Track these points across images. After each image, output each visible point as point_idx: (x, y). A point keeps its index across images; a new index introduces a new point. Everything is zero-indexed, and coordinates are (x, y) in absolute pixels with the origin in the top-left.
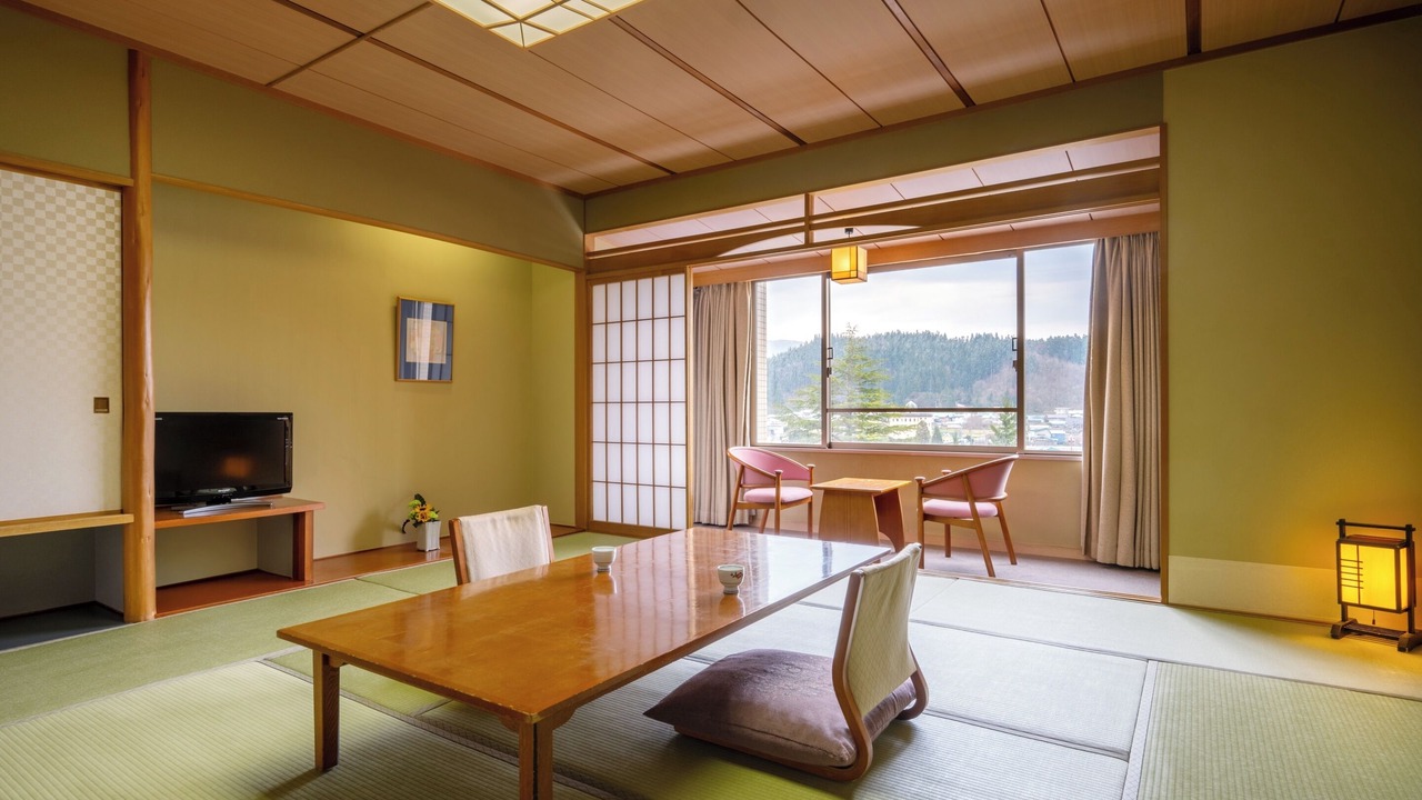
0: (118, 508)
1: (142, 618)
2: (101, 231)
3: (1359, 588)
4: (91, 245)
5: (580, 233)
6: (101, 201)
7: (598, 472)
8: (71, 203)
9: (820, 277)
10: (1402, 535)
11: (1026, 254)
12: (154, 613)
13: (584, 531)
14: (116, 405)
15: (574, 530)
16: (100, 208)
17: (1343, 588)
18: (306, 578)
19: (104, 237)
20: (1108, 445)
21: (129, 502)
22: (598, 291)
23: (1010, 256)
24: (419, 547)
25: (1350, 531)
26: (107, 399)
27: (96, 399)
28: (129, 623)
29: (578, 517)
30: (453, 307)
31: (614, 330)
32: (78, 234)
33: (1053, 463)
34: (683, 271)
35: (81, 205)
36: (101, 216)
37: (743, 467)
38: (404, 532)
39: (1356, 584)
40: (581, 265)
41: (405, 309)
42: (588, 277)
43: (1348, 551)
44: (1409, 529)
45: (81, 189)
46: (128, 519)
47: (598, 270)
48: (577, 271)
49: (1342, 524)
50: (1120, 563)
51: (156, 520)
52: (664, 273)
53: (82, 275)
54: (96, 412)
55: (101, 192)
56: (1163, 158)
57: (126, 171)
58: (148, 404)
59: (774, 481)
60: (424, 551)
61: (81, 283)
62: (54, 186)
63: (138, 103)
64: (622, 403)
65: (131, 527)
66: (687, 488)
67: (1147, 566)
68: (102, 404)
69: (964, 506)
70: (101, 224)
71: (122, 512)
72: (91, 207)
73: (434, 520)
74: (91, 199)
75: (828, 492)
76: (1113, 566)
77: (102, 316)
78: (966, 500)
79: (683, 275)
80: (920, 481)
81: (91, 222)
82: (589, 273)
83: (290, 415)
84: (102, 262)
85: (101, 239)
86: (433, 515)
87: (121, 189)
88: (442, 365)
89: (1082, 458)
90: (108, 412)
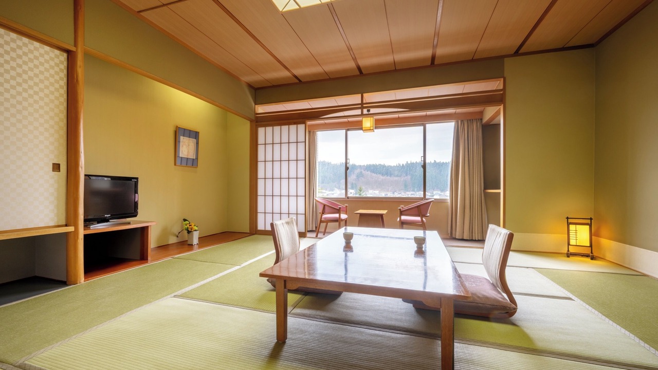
0: (64, 223)
1: (78, 282)
2: (57, 73)
3: (576, 239)
4: (52, 80)
5: (254, 104)
6: (57, 57)
7: (260, 208)
8: (42, 55)
9: (345, 131)
10: (589, 221)
11: (427, 125)
12: (83, 279)
13: (254, 234)
14: (63, 168)
15: (249, 235)
16: (57, 61)
17: (571, 240)
18: (149, 259)
19: (58, 77)
20: (460, 196)
21: (70, 220)
22: (261, 131)
23: (420, 126)
24: (189, 243)
25: (570, 221)
26: (59, 165)
27: (54, 164)
28: (70, 285)
29: (251, 228)
30: (199, 133)
31: (269, 148)
32: (45, 73)
33: (440, 202)
34: (304, 123)
35: (47, 57)
36: (57, 65)
37: (324, 205)
38: (178, 237)
39: (575, 238)
40: (254, 118)
41: (179, 132)
42: (257, 124)
43: (572, 227)
44: (591, 219)
45: (47, 48)
46: (71, 229)
47: (260, 121)
48: (251, 121)
49: (568, 218)
50: (465, 238)
51: (84, 230)
52: (295, 123)
53: (47, 96)
54: (53, 171)
55: (57, 52)
56: (504, 89)
57: (72, 42)
58: (82, 168)
59: (338, 211)
60: (192, 245)
61: (46, 100)
62: (33, 44)
63: (79, 7)
64: (273, 178)
65: (72, 233)
66: (305, 214)
67: (474, 239)
68: (56, 167)
69: (418, 219)
70: (57, 69)
71: (66, 225)
72: (52, 59)
73: (196, 231)
74: (52, 55)
75: (361, 215)
76: (463, 240)
77: (57, 119)
78: (419, 216)
79: (304, 125)
80: (400, 209)
81: (52, 67)
82: (257, 122)
83: (137, 178)
84: (57, 90)
85: (57, 77)
86: (196, 228)
87: (68, 52)
88: (193, 159)
89: (449, 201)
90: (60, 171)
